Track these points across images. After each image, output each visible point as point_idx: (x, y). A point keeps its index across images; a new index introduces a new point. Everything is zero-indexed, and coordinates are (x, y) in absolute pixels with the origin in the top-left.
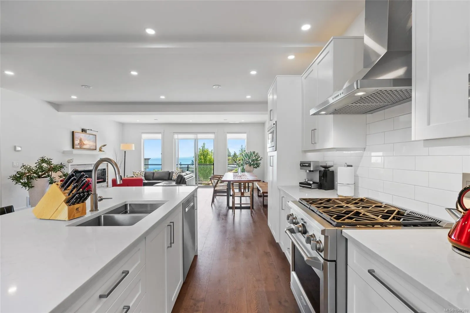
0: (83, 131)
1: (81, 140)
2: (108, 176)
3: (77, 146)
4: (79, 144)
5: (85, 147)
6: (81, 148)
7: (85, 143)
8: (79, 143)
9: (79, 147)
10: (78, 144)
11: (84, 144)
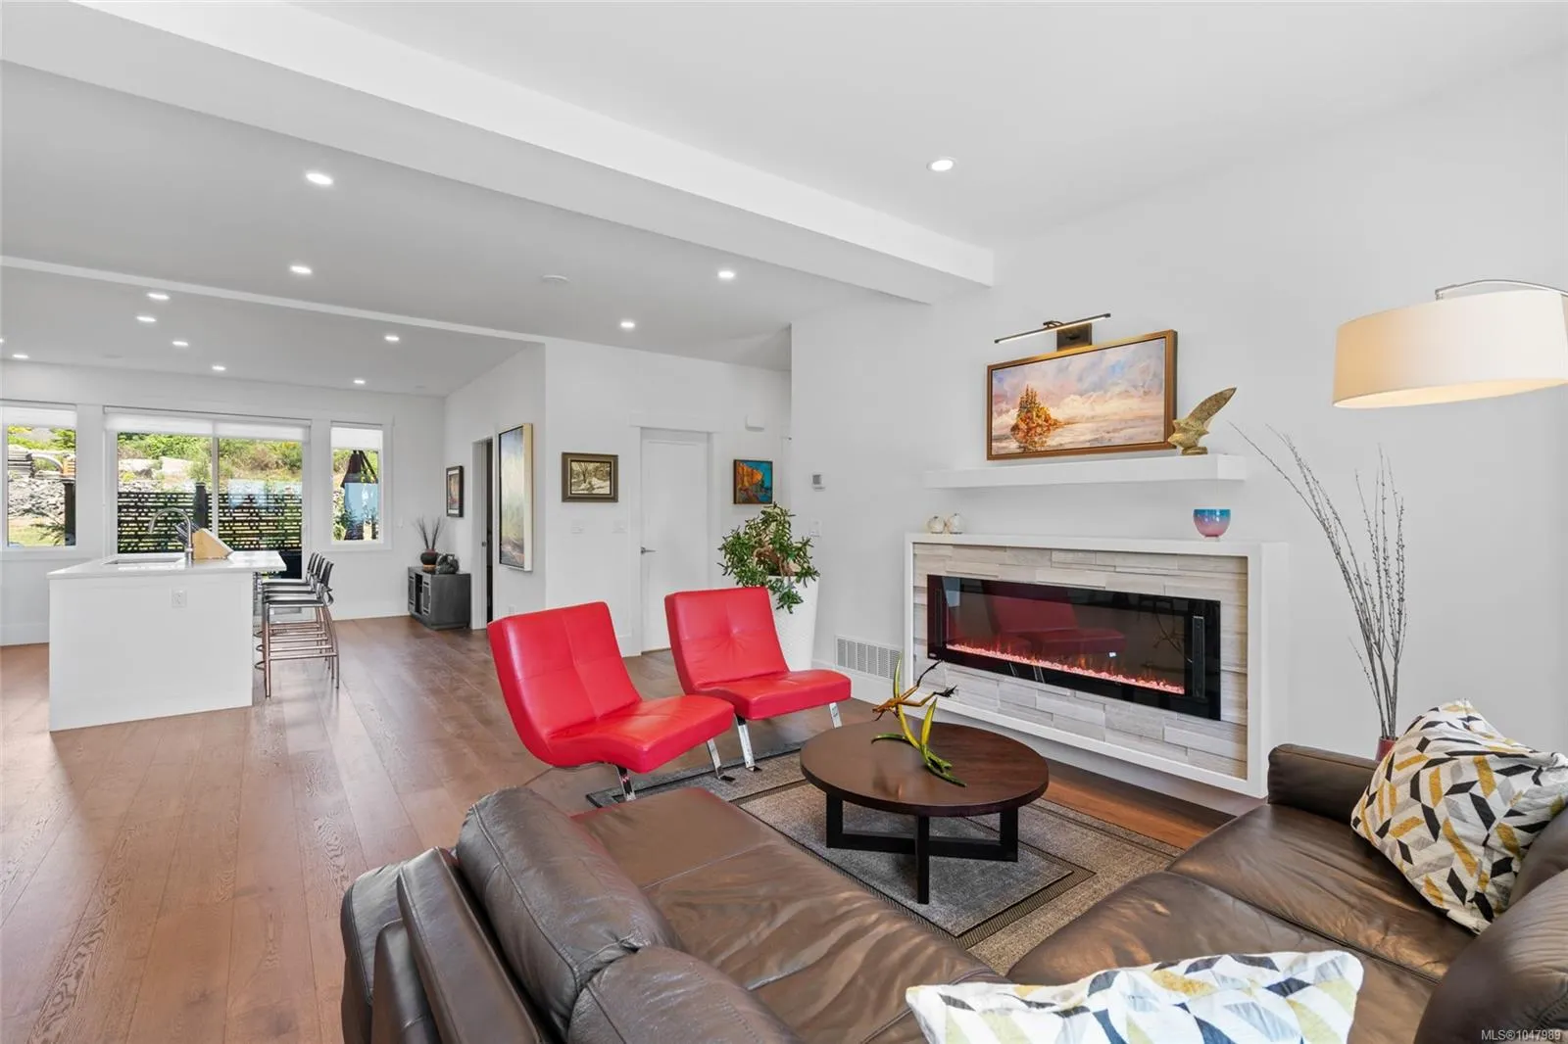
0: (1075, 337)
1: (1028, 405)
2: (1243, 675)
3: (1004, 444)
4: (1015, 428)
5: (1053, 440)
6: (1026, 453)
7: (1055, 413)
8: (1013, 422)
9: (1013, 446)
10: (1007, 431)
11: (1051, 425)
